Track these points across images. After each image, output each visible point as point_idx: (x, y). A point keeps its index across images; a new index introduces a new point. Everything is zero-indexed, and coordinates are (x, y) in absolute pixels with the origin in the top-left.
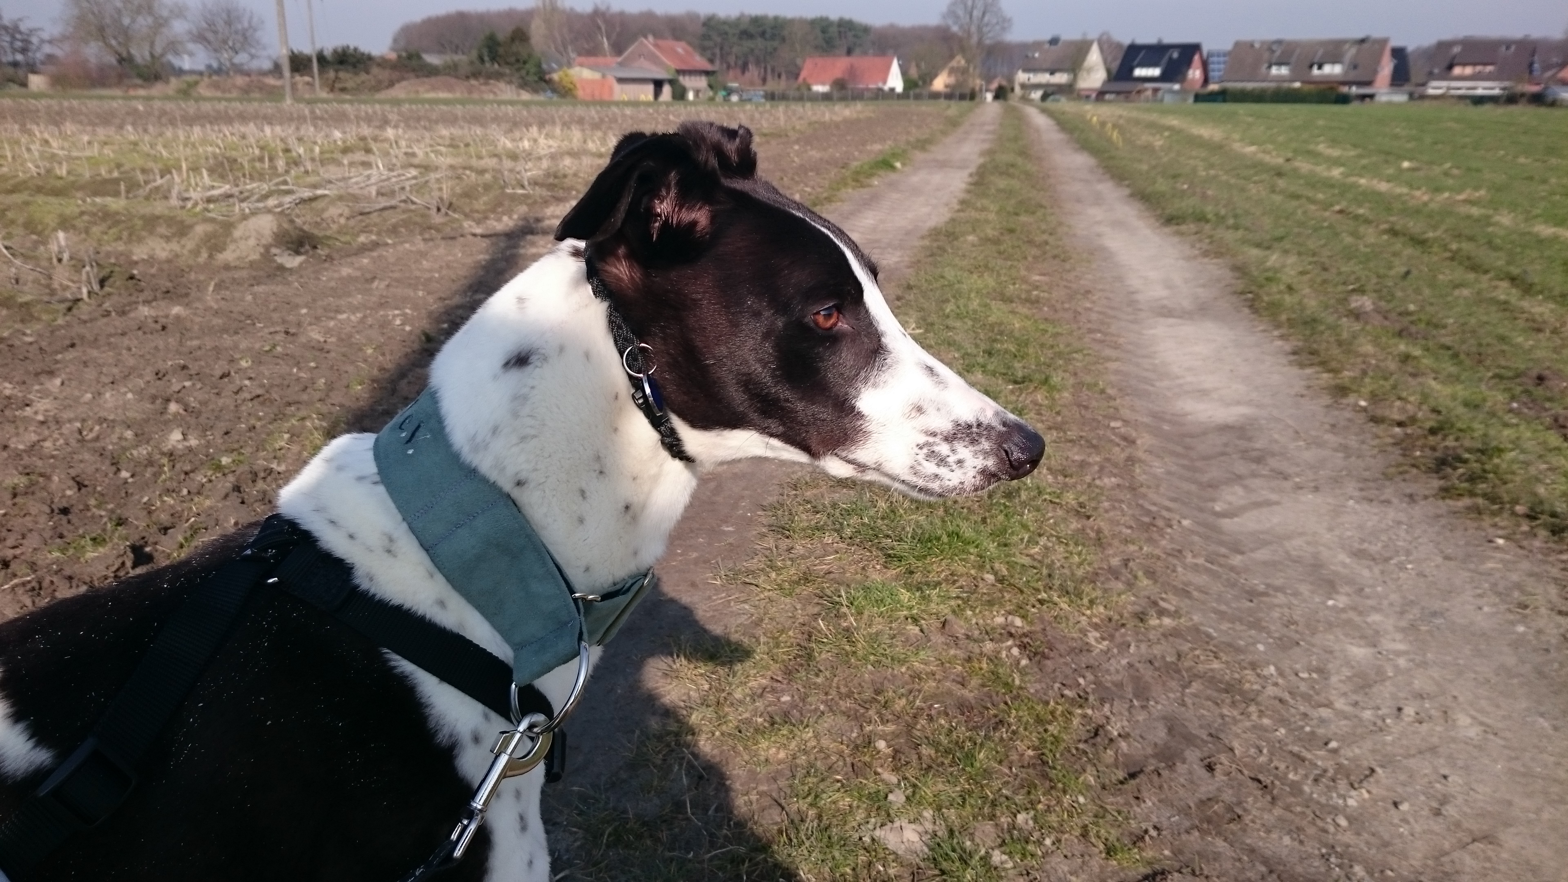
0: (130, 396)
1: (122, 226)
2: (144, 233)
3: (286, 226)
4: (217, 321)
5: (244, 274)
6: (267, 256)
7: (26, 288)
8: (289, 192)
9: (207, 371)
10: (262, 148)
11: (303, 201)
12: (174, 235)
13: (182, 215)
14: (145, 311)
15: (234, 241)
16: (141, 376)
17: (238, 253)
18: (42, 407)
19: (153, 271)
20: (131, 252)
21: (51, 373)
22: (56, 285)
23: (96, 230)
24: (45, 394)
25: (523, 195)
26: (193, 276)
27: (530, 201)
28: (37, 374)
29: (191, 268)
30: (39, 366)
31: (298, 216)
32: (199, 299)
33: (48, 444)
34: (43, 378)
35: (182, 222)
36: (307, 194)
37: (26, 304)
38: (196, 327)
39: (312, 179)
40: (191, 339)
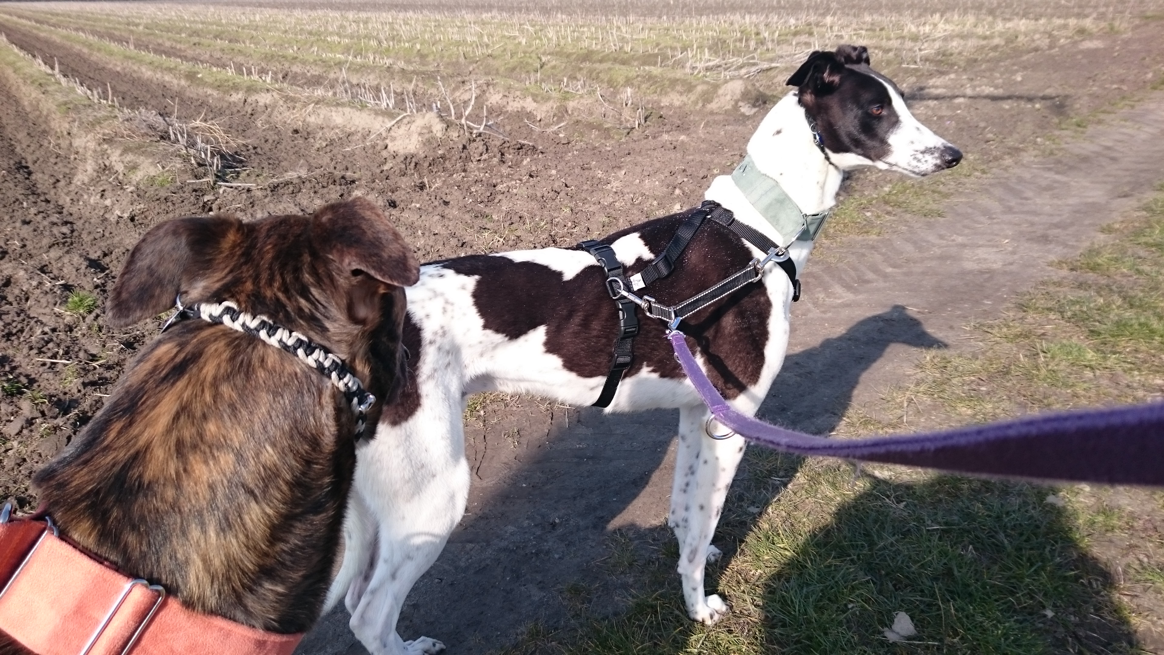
0: (657, 183)
1: (658, 84)
2: (669, 90)
3: (749, 88)
4: (703, 146)
5: (721, 117)
6: (736, 107)
7: (608, 120)
8: (754, 64)
9: (696, 174)
10: (742, 32)
11: (763, 71)
12: (685, 91)
13: (691, 79)
14: (666, 137)
15: (718, 96)
16: (662, 173)
17: (719, 104)
18: (615, 185)
19: (671, 113)
20: (660, 101)
21: (620, 168)
22: (623, 119)
23: (643, 86)
24: (617, 178)
25: (914, 69)
26: (692, 118)
27: (919, 74)
28: (613, 168)
29: (691, 112)
30: (614, 163)
31: (758, 81)
32: (695, 132)
33: (617, 204)
34: (615, 170)
35: (690, 83)
36: (765, 65)
37: (608, 129)
38: (692, 149)
39: (770, 55)
40: (689, 155)
